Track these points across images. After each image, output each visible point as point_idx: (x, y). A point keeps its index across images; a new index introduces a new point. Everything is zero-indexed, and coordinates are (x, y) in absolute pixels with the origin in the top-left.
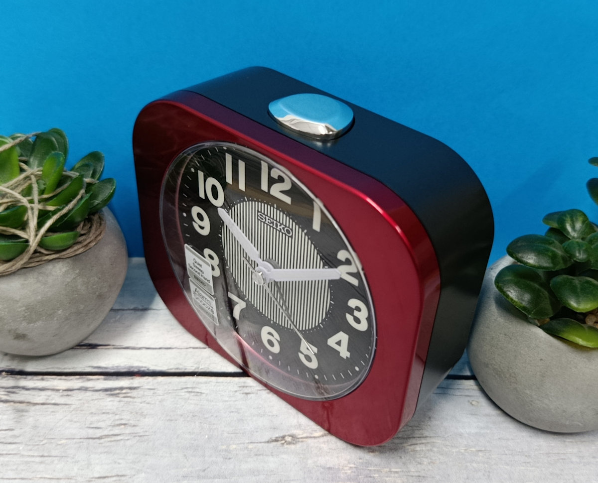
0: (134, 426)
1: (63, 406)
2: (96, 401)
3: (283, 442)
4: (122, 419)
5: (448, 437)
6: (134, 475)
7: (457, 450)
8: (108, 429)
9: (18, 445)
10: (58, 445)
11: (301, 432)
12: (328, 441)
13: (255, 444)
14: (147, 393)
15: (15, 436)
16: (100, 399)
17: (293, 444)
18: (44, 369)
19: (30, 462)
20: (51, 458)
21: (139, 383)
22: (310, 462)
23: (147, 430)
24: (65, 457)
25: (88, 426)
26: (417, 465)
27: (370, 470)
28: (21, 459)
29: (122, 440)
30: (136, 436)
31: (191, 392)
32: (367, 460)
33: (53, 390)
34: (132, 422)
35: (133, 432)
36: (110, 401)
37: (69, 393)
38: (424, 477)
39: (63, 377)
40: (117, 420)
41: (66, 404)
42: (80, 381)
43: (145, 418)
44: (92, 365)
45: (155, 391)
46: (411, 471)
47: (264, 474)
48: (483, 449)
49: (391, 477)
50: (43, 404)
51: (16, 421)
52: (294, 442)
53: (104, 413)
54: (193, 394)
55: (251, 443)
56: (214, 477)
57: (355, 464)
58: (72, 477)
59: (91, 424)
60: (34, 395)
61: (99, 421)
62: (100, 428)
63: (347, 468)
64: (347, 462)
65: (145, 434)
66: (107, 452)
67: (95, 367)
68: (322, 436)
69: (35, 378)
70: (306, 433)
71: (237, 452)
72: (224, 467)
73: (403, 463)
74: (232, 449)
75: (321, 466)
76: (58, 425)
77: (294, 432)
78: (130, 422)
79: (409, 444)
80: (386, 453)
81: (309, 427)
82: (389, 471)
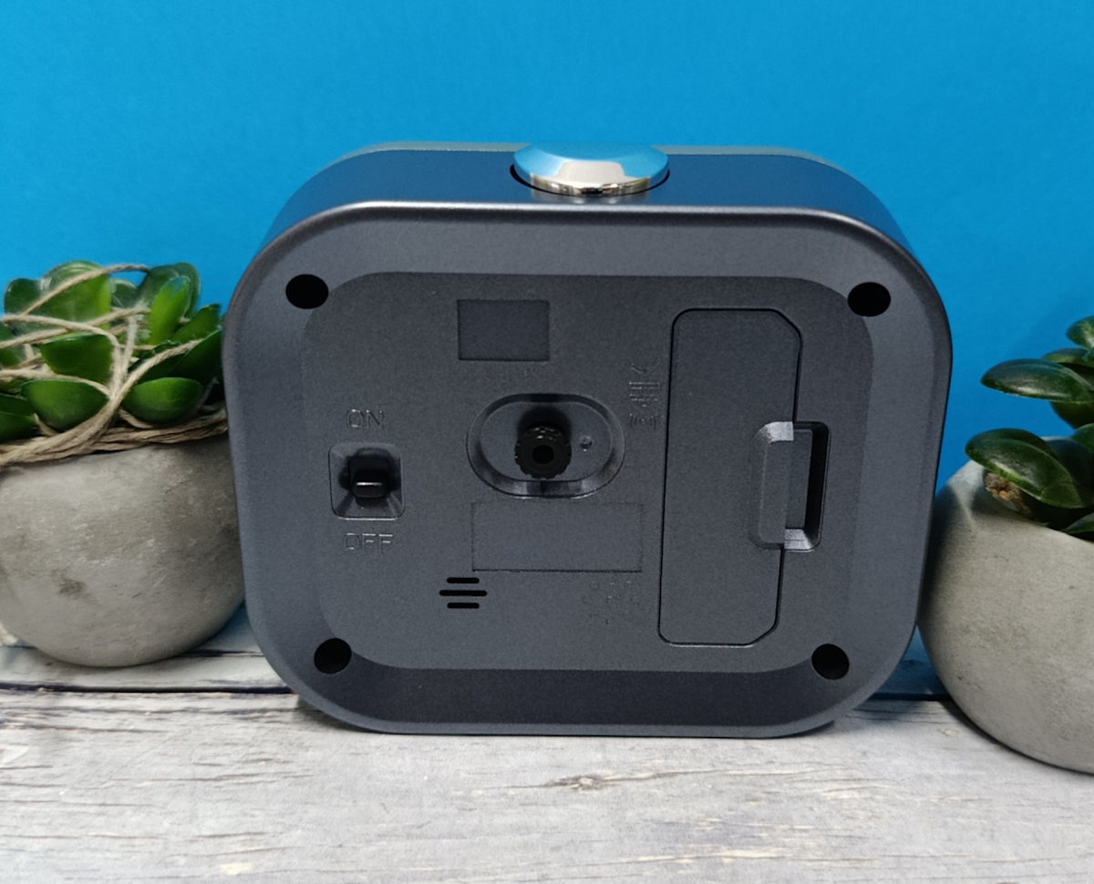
0: (284, 762)
1: (150, 734)
2: (214, 728)
3: (576, 786)
4: (262, 753)
5: (903, 780)
6: (281, 833)
7: (924, 799)
8: (235, 767)
9: (56, 789)
10: (134, 788)
11: (611, 772)
12: (664, 785)
13: (521, 789)
15: (53, 776)
16: (222, 725)
17: (596, 789)
18: (118, 685)
19: (79, 812)
20: (119, 808)
22: (631, 815)
23: (311, 768)
24: (147, 805)
25: (196, 761)
26: (844, 820)
27: (752, 827)
28: (62, 809)
29: (259, 782)
30: (289, 777)
32: (743, 811)
33: (133, 712)
34: (281, 757)
35: (281, 771)
36: (240, 728)
37: (163, 716)
38: (860, 838)
39: (154, 695)
40: (254, 754)
42: (184, 700)
43: (307, 750)
44: (209, 678)
46: (834, 829)
47: (538, 832)
48: (976, 798)
50: (111, 731)
51: (57, 755)
52: (598, 786)
53: (227, 744)
55: (513, 787)
56: (439, 837)
57: (720, 818)
58: (158, 835)
59: (201, 759)
60: (95, 719)
61: (217, 755)
62: (219, 765)
63: (705, 823)
64: (704, 815)
65: (306, 773)
66: (231, 799)
67: (215, 682)
68: (654, 777)
69: (100, 695)
70: (621, 773)
71: (486, 800)
72: (459, 821)
73: (817, 817)
74: (475, 796)
75: (652, 820)
76: (138, 760)
77: (598, 772)
78: (279, 756)
79: (827, 789)
80: (781, 802)
81: (625, 766)
82: (790, 829)
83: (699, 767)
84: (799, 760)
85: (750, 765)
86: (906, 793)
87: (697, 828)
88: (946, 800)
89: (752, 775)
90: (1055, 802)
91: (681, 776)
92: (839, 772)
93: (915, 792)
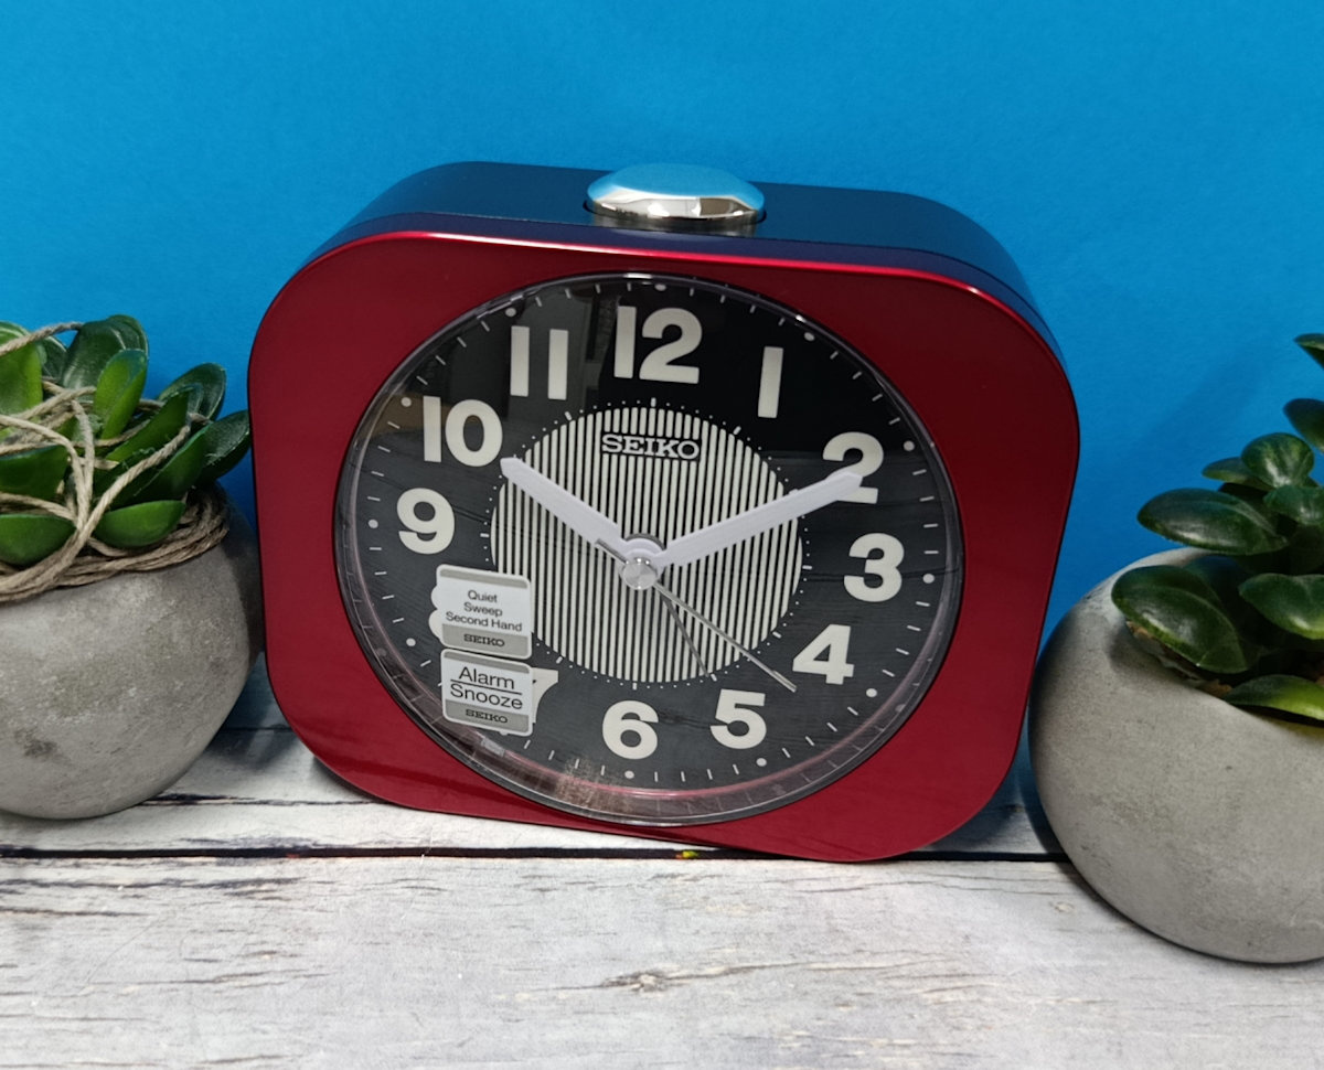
0: (291, 956)
1: (127, 917)
2: (202, 907)
3: (636, 986)
4: (263, 943)
5: (1014, 975)
6: (300, 1056)
7: (1039, 1001)
8: (234, 963)
9: (27, 997)
10: (118, 995)
11: (675, 966)
12: (738, 984)
13: (573, 991)
14: (317, 889)
15: (20, 979)
16: (211, 902)
17: (660, 990)
18: (79, 846)
19: (59, 1030)
20: (104, 1023)
21: (298, 870)
22: (703, 1025)
23: (324, 964)
24: (138, 1019)
25: (188, 957)
26: (950, 1031)
27: (845, 1042)
28: (36, 1025)
29: (266, 984)
30: (299, 976)
31: (416, 888)
32: (834, 1021)
33: (102, 886)
34: (287, 948)
35: (291, 968)
36: (233, 907)
37: (140, 891)
38: (970, 1055)
39: (124, 861)
40: (254, 944)
41: (133, 914)
42: (162, 867)
43: (317, 940)
44: (189, 837)
45: (335, 886)
46: (939, 1045)
47: (599, 1052)
48: (1099, 998)
49: (895, 1055)
50: (79, 914)
51: (21, 949)
52: (662, 986)
53: (221, 931)
54: (420, 891)
55: (563, 988)
56: (485, 1059)
57: (808, 1030)
58: (156, 1060)
59: (193, 952)
60: (59, 897)
61: (211, 947)
62: (215, 961)
63: (790, 1038)
64: (789, 1026)
65: (319, 971)
66: (235, 1009)
67: (194, 841)
68: (726, 973)
69: (60, 862)
70: (687, 968)
71: (534, 1008)
72: (505, 1037)
73: (918, 1028)
74: (520, 1000)
75: (729, 1034)
76: (118, 955)
77: (660, 966)
78: (284, 947)
79: (927, 989)
80: (877, 1006)
81: (691, 958)
82: (889, 1045)
83: (778, 959)
84: (892, 948)
85: (836, 954)
86: (1019, 993)
87: (783, 1045)
88: (1064, 1002)
89: (839, 969)
90: (1189, 1003)
91: (757, 971)
92: (940, 965)
93: (1028, 992)
